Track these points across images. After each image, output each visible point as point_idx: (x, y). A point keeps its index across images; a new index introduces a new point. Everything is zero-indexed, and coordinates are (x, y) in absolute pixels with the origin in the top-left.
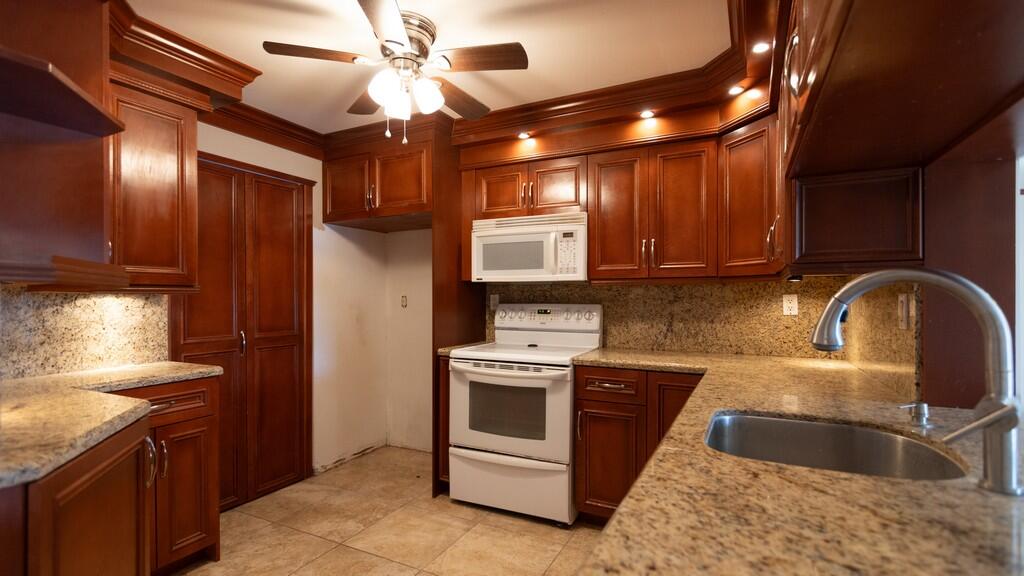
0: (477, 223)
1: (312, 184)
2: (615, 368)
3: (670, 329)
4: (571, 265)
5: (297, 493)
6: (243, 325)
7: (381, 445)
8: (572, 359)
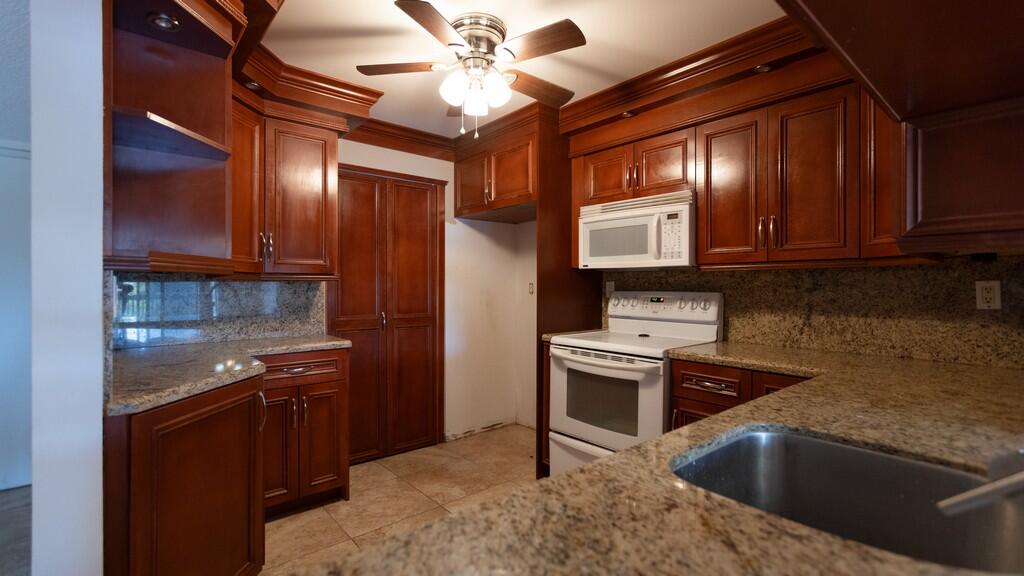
0: (584, 210)
1: (444, 183)
2: (714, 365)
3: (807, 323)
4: (676, 249)
5: (427, 455)
6: (384, 307)
7: (510, 422)
8: (667, 352)
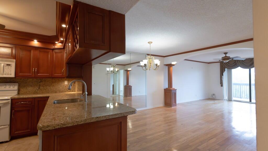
3: (39, 88)
4: (10, 73)
8: (11, 98)
